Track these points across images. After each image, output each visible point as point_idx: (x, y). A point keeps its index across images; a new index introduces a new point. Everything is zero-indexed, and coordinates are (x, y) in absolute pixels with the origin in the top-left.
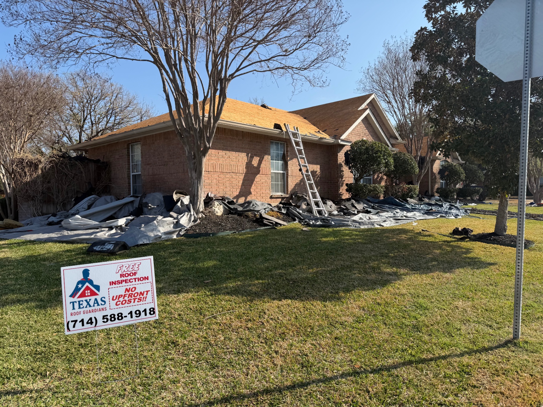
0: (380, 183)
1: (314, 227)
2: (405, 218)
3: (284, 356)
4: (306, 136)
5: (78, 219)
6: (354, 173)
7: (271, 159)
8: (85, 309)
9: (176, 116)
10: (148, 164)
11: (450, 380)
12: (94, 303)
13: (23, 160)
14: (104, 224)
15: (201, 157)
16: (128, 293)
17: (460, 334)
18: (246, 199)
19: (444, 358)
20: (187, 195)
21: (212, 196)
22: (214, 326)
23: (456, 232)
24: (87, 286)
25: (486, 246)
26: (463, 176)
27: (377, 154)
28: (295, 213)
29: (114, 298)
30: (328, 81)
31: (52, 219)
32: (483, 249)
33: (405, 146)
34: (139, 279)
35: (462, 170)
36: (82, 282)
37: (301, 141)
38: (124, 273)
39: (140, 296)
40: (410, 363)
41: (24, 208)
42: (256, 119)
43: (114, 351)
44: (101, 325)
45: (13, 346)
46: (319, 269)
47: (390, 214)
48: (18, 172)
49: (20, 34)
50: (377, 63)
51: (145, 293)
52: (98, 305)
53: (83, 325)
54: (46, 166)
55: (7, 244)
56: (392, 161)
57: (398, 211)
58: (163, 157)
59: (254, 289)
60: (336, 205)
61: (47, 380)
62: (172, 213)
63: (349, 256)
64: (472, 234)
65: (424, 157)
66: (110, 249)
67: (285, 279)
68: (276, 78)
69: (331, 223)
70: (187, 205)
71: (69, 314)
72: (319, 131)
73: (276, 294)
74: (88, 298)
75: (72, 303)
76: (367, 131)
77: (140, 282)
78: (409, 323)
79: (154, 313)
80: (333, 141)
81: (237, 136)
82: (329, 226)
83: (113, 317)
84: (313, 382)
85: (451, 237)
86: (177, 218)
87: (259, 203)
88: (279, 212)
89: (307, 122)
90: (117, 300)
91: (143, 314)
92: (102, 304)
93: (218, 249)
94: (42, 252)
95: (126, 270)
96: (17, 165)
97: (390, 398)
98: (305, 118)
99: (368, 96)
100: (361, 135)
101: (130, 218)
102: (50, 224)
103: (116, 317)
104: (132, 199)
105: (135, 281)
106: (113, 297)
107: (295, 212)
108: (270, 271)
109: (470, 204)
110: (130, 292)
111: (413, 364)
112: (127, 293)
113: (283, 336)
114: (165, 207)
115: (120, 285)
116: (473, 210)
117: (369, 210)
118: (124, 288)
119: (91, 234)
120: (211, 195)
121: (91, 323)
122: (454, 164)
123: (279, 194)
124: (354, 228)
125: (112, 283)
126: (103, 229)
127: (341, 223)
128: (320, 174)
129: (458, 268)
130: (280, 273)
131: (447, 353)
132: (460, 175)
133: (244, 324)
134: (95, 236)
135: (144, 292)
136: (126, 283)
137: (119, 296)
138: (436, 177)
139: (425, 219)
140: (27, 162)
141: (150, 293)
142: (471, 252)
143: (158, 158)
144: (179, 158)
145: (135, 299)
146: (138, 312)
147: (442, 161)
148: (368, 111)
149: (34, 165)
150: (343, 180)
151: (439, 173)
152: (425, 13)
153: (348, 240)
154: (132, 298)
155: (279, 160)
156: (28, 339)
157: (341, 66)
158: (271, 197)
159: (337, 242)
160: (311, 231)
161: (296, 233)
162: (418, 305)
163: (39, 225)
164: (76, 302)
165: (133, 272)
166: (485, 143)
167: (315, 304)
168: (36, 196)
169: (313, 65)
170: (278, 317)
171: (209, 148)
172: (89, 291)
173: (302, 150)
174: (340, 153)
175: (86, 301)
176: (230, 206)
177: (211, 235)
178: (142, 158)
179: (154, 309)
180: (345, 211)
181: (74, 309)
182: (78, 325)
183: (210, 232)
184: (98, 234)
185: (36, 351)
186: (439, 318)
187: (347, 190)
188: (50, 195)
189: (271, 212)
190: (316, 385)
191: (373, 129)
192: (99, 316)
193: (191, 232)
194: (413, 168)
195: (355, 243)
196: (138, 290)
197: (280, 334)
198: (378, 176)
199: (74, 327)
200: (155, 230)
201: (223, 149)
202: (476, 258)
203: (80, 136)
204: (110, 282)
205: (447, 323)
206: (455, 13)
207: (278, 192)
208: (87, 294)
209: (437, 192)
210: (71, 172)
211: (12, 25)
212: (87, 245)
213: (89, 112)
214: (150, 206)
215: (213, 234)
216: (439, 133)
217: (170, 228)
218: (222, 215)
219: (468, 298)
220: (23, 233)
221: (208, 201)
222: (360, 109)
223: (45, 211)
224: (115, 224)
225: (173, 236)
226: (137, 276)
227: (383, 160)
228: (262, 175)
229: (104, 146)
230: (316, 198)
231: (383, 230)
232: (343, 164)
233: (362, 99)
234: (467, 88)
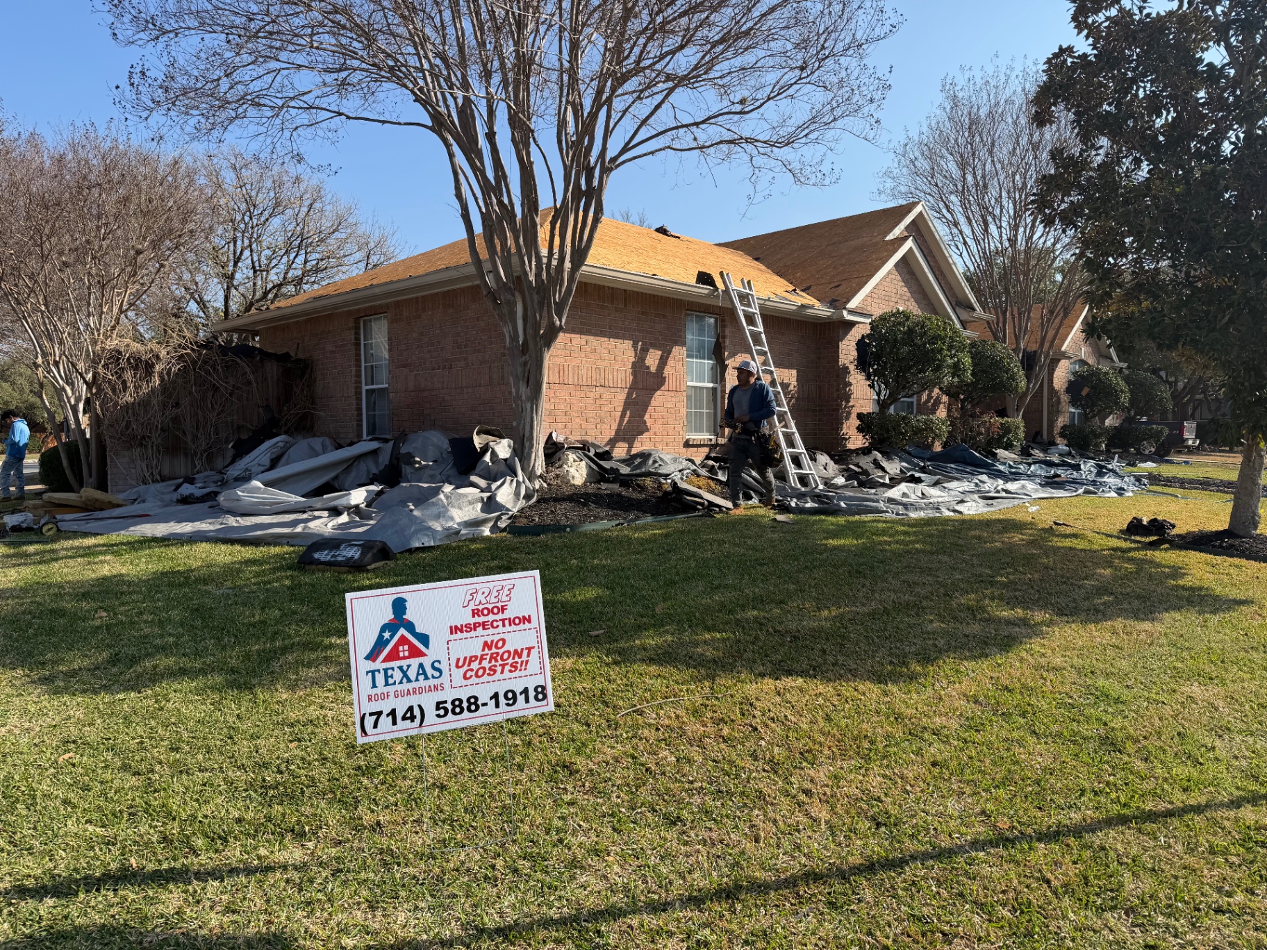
0: (934, 410)
1: (800, 513)
2: (1004, 494)
3: (827, 800)
4: (769, 300)
5: (256, 490)
6: (877, 388)
7: (688, 356)
8: (398, 687)
9: (484, 254)
10: (405, 366)
11: (1226, 859)
12: (418, 674)
13: (120, 353)
14: (317, 502)
15: (541, 349)
16: (490, 652)
17: (1216, 759)
18: (630, 447)
19: (1198, 809)
20: (504, 438)
21: (561, 439)
22: (646, 733)
23: (1135, 527)
24: (403, 637)
25: (1215, 562)
26: (1125, 399)
27: (934, 344)
28: (750, 482)
29: (461, 663)
30: (837, 171)
31: (187, 489)
32: (1209, 568)
33: (990, 328)
34: (512, 622)
35: (1122, 383)
36: (391, 627)
37: (758, 312)
38: (481, 607)
39: (514, 658)
40: (1123, 820)
41: (121, 465)
42: (653, 262)
43: (438, 784)
44: (433, 724)
45: (207, 770)
46: (842, 610)
47: (966, 486)
48: (110, 382)
49: (141, 63)
50: (925, 129)
51: (525, 652)
52: (426, 678)
53: (394, 723)
54: (170, 369)
55: (104, 545)
56: (967, 360)
57: (984, 478)
58: (442, 349)
59: (710, 653)
60: (836, 462)
61: (311, 845)
62: (474, 478)
63: (904, 582)
64: (1174, 532)
65: (1035, 352)
66: (353, 557)
67: (771, 630)
68: (711, 165)
69: (839, 505)
70: (506, 460)
71: (364, 699)
72: (794, 290)
73: (763, 665)
74: (404, 663)
75: (370, 674)
76: (906, 289)
77: (514, 627)
78: (1089, 734)
79: (545, 697)
80: (829, 314)
81: (612, 303)
82: (836, 512)
83: (458, 706)
84: (913, 858)
85: (1125, 540)
86: (488, 489)
87: (667, 458)
88: (713, 479)
89: (763, 267)
90: (466, 668)
91: (521, 699)
92: (433, 677)
93: (596, 562)
94: (195, 564)
95: (484, 601)
96: (107, 365)
97: (1098, 895)
98: (757, 259)
99: (907, 209)
100: (893, 299)
101: (375, 488)
102: (185, 500)
103: (465, 705)
104: (374, 445)
105: (504, 626)
106: (458, 660)
107: (749, 478)
108: (731, 612)
109: (1142, 465)
110: (494, 650)
111: (1131, 822)
112: (487, 651)
113: (808, 756)
114: (454, 464)
115: (473, 633)
116: (1154, 479)
117: (917, 475)
118: (481, 642)
119: (294, 523)
120: (558, 438)
121: (412, 718)
122: (1105, 369)
123: (705, 436)
124: (894, 516)
125: (455, 630)
126: (317, 513)
127: (860, 505)
128: (798, 392)
129: (1166, 610)
130: (756, 618)
131: (1203, 800)
132: (1116, 396)
133: (711, 729)
134: (304, 528)
135: (522, 650)
136: (484, 629)
137: (471, 657)
138: (1059, 399)
139: (1052, 498)
140: (128, 359)
141: (534, 652)
142: (1185, 574)
143: (429, 352)
144: (479, 351)
145: (503, 666)
146: (510, 695)
147: (1075, 363)
148: (909, 244)
149: (144, 366)
150: (850, 404)
151: (1068, 390)
152: (1072, 12)
153: (889, 543)
154: (497, 664)
155: (704, 358)
156: (236, 754)
157: (870, 137)
158: (687, 444)
159: (865, 548)
160: (795, 523)
161: (762, 527)
162: (1099, 693)
163: (160, 503)
164: (379, 671)
165: (499, 605)
166: (1220, 321)
167: (861, 687)
168: (149, 437)
169: (806, 135)
170: (786, 716)
171: (561, 328)
172: (406, 647)
173: (760, 333)
174: (844, 342)
175: (401, 668)
176: (602, 463)
177: (568, 529)
178: (390, 350)
179: (544, 688)
180: (863, 477)
181: (374, 686)
182: (385, 721)
183: (563, 522)
184: (312, 524)
185: (264, 780)
186: (1157, 722)
187: (860, 429)
188: (179, 434)
189: (693, 478)
190: (923, 864)
191: (920, 285)
192: (428, 702)
193: (523, 522)
194: (1013, 377)
195: (908, 552)
196: (510, 646)
197: (801, 753)
198: (930, 397)
199: (375, 726)
200: (444, 517)
201: (582, 332)
202: (1201, 589)
203: (227, 299)
204: (451, 627)
205: (1179, 734)
206: (1145, 12)
207: (701, 431)
208: (401, 654)
209: (1062, 435)
210: (226, 383)
211: (132, 43)
212: (292, 549)
213: (246, 242)
214: (419, 463)
215: (573, 527)
216: (1102, 296)
217: (475, 512)
218: (585, 484)
219: (1211, 679)
220: (130, 521)
221: (554, 451)
222: (890, 237)
223: (166, 472)
224: (341, 502)
225: (483, 531)
226: (507, 615)
227: (948, 358)
228: (666, 393)
229: (297, 322)
230: (794, 448)
231: (964, 522)
232: (852, 367)
233: (894, 215)
234: (1177, 190)
